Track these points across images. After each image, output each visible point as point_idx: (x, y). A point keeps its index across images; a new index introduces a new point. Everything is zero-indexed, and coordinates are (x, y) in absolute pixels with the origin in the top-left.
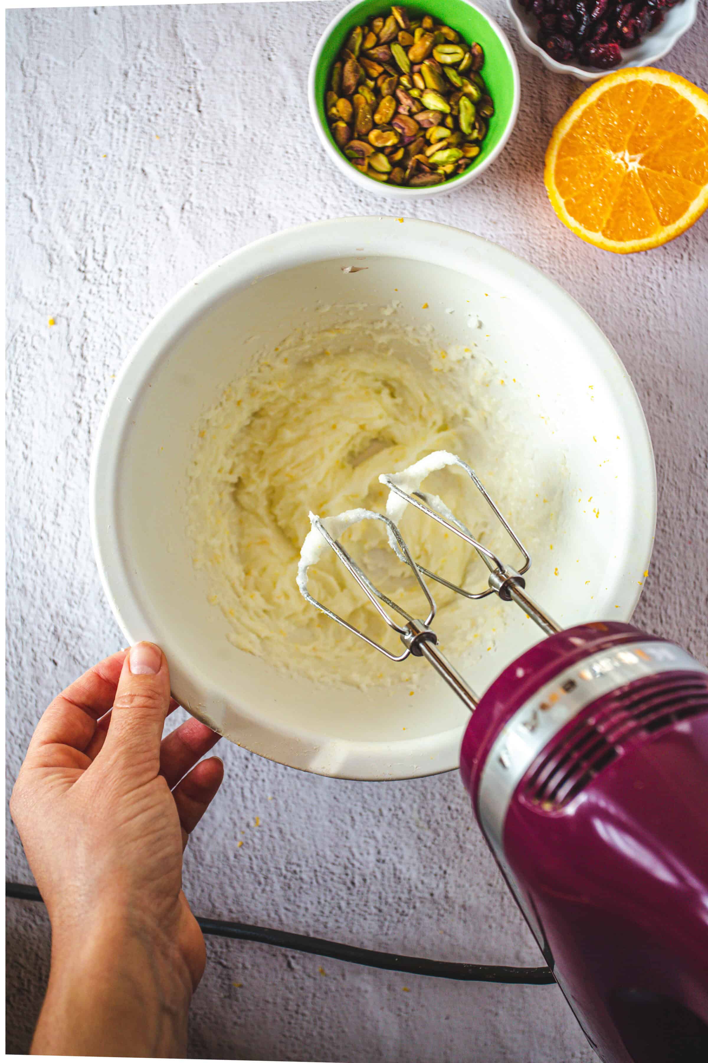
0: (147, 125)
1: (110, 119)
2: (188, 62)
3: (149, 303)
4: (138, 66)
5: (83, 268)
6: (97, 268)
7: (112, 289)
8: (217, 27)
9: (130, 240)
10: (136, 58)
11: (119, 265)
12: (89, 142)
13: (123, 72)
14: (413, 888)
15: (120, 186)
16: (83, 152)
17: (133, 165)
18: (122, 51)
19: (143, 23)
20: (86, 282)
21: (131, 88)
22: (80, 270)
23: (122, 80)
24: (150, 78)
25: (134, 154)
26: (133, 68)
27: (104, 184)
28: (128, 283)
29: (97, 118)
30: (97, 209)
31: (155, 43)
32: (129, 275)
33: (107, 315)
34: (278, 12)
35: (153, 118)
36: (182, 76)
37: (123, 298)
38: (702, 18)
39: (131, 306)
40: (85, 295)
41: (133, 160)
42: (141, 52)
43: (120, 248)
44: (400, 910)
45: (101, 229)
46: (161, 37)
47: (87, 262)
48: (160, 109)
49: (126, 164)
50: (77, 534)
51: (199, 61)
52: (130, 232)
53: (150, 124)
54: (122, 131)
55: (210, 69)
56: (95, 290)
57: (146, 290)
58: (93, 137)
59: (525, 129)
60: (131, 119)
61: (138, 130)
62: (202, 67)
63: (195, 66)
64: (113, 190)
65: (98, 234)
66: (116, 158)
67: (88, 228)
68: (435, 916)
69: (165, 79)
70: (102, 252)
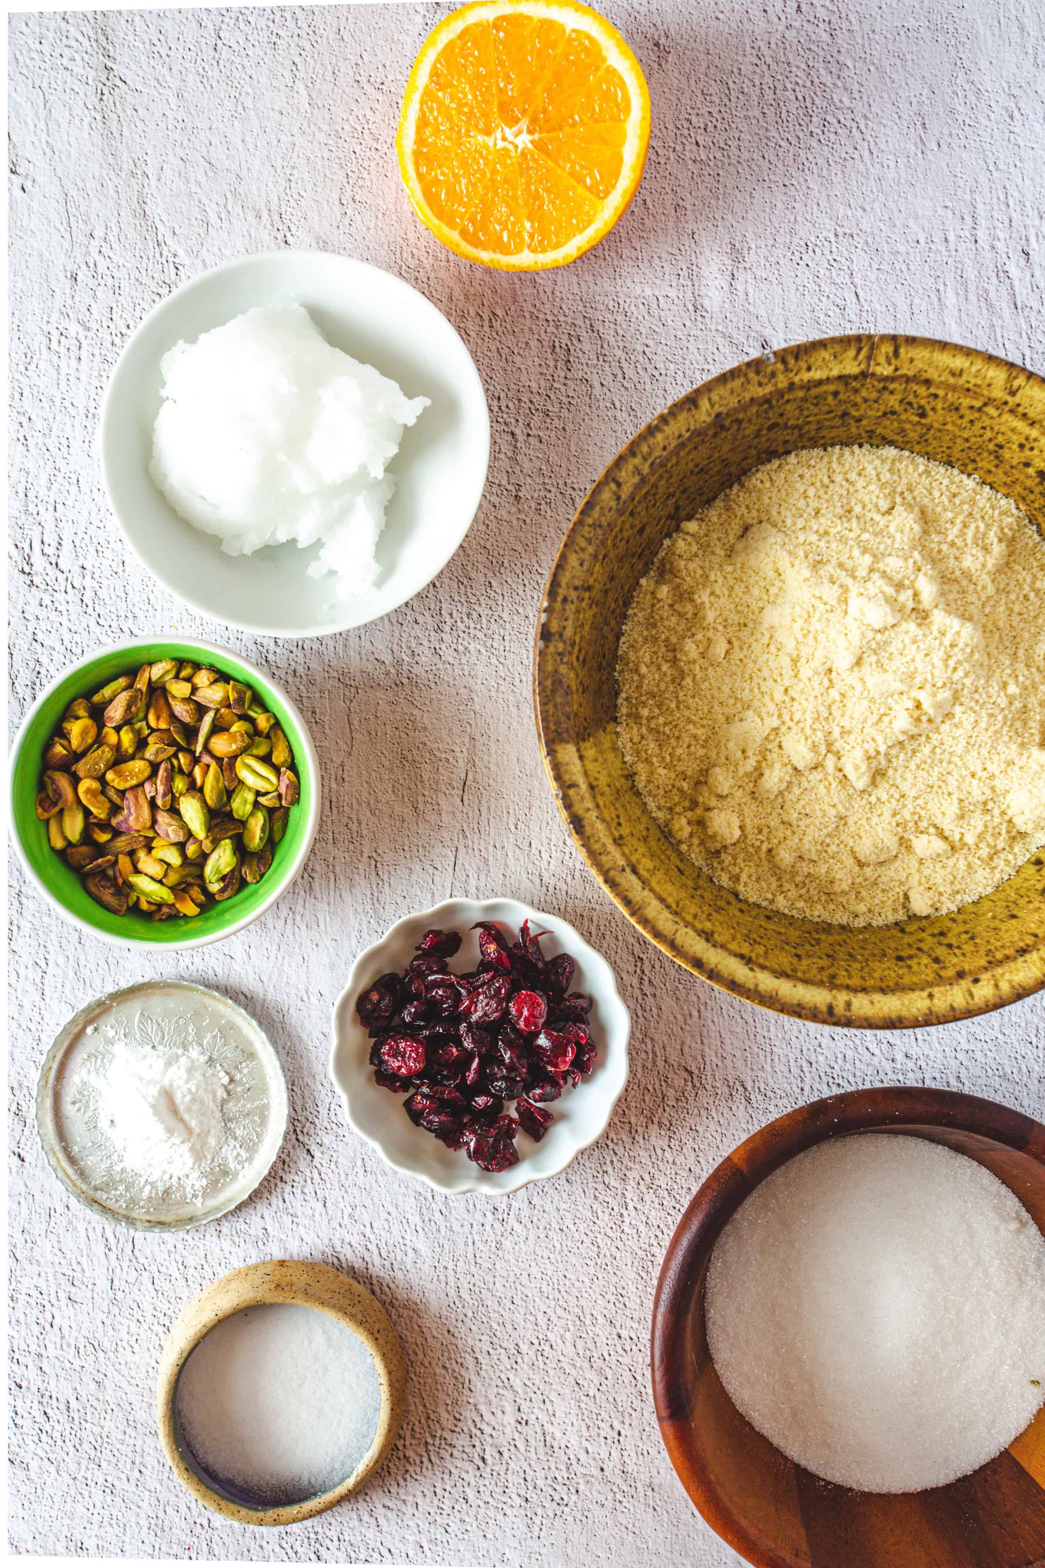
0: (110, 351)
1: (54, 345)
2: (165, 253)
3: (129, 615)
4: (92, 265)
5: (27, 569)
6: (48, 566)
7: (73, 596)
8: (204, 200)
9: (96, 523)
10: (88, 253)
11: (81, 561)
12: (25, 381)
13: (69, 276)
14: (574, 1462)
15: (75, 444)
16: (17, 396)
17: (92, 410)
18: (66, 244)
19: (95, 203)
20: (34, 589)
21: (84, 297)
22: (23, 572)
23: (68, 286)
24: (110, 281)
25: (93, 396)
26: (84, 267)
27: (52, 443)
28: (97, 586)
29: (35, 346)
30: (43, 480)
31: (115, 230)
32: (96, 576)
33: (67, 637)
34: (295, 172)
35: (117, 341)
36: (156, 275)
37: (90, 610)
38: (920, 146)
39: (102, 622)
40: (32, 610)
41: (93, 404)
42: (94, 245)
43: (81, 535)
44: (557, 1498)
45: (51, 509)
46: (124, 220)
47: (32, 560)
48: (128, 327)
49: (82, 411)
50: (42, 963)
51: (181, 252)
52: (95, 510)
53: (115, 349)
54: (74, 363)
55: (199, 262)
56: (47, 601)
57: (123, 596)
58: (28, 373)
59: (671, 323)
60: (85, 343)
61: (98, 358)
62: (187, 261)
63: (176, 261)
64: (64, 449)
65: (47, 517)
66: (67, 404)
67: (32, 508)
68: (609, 1504)
69: (133, 281)
70: (54, 544)
